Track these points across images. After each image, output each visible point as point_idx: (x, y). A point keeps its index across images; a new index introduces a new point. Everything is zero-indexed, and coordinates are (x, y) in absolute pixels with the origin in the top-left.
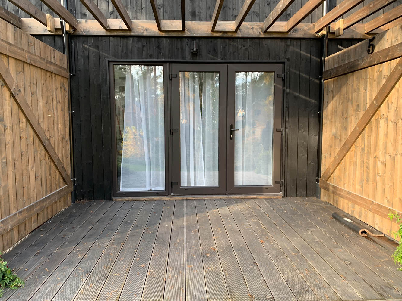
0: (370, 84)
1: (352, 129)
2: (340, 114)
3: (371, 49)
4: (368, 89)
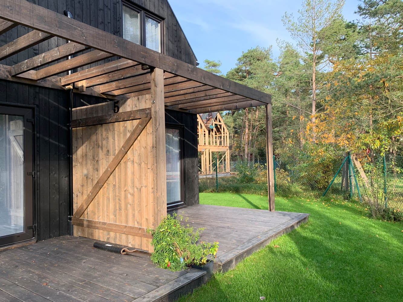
0: (118, 135)
1: (104, 170)
2: (91, 158)
3: (116, 109)
4: (116, 139)
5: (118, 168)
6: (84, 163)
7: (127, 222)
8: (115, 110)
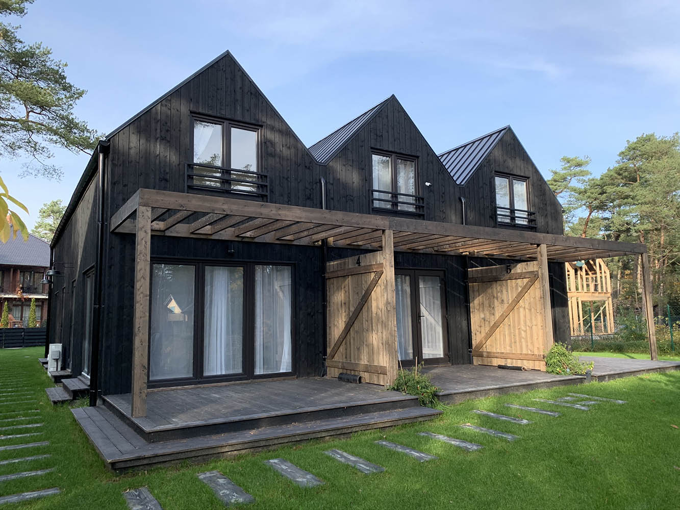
0: (511, 289)
1: (500, 314)
2: (488, 305)
3: (509, 270)
4: (509, 292)
5: (512, 313)
6: (481, 309)
7: (522, 351)
8: (507, 271)
